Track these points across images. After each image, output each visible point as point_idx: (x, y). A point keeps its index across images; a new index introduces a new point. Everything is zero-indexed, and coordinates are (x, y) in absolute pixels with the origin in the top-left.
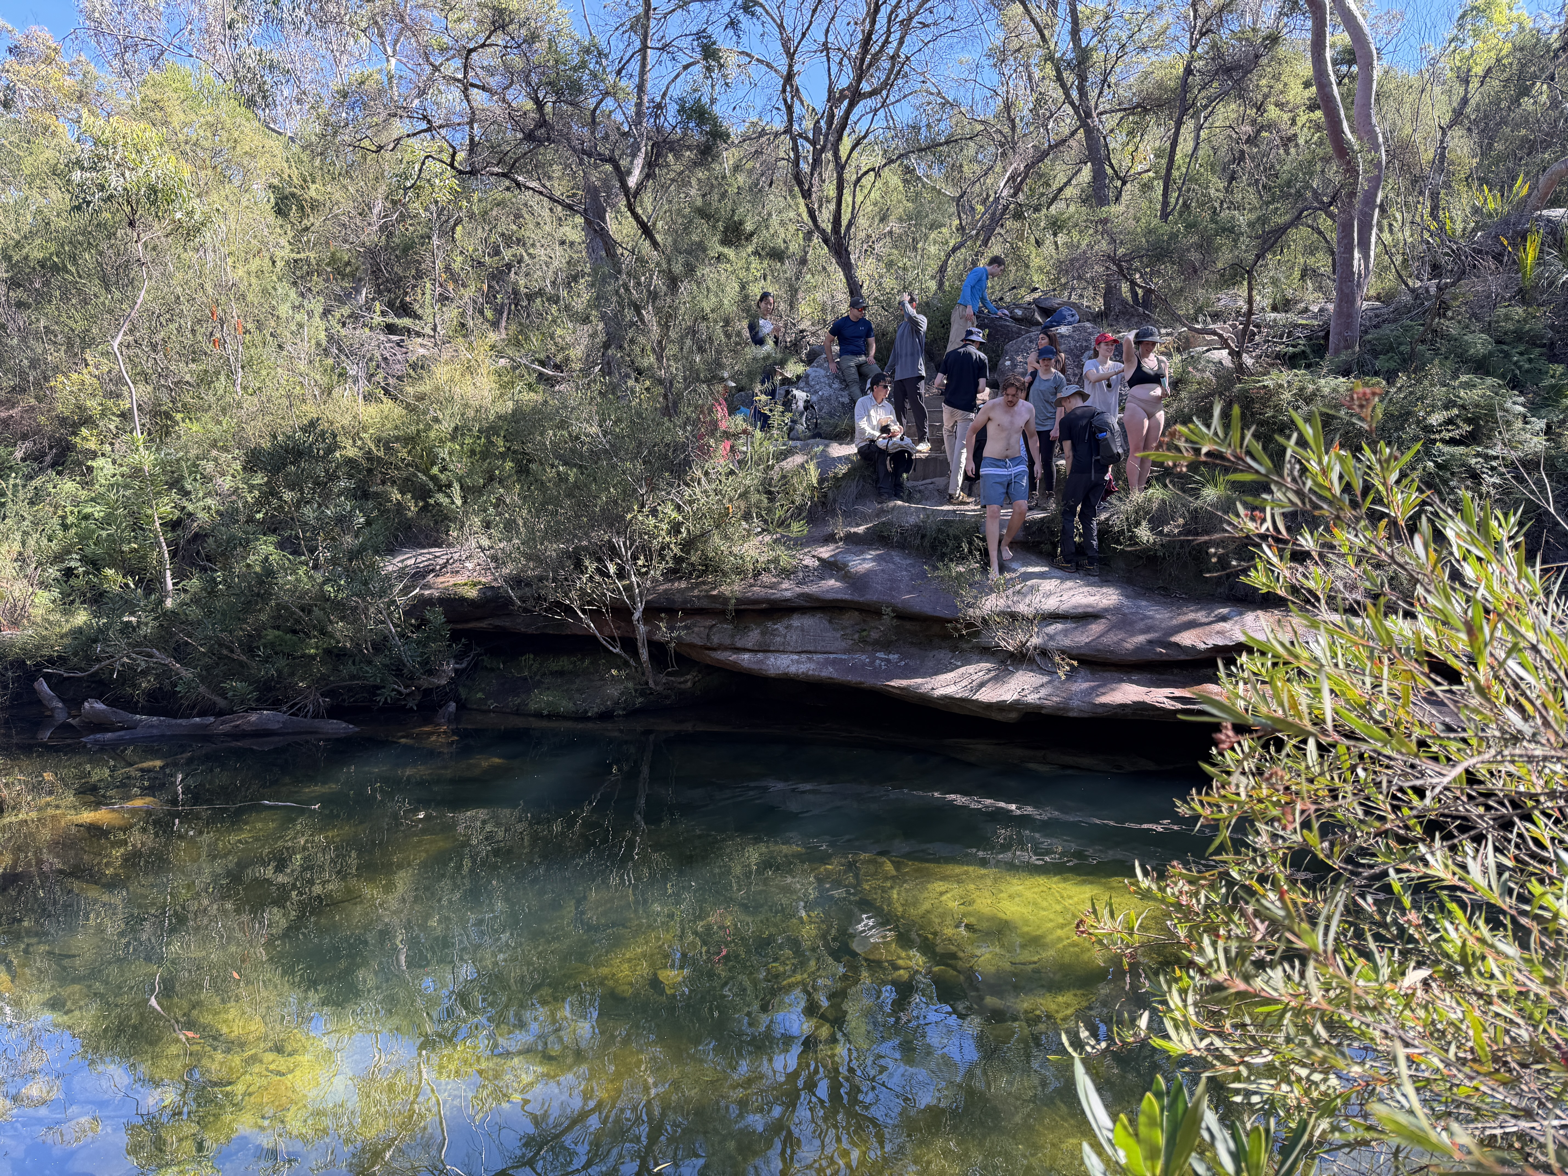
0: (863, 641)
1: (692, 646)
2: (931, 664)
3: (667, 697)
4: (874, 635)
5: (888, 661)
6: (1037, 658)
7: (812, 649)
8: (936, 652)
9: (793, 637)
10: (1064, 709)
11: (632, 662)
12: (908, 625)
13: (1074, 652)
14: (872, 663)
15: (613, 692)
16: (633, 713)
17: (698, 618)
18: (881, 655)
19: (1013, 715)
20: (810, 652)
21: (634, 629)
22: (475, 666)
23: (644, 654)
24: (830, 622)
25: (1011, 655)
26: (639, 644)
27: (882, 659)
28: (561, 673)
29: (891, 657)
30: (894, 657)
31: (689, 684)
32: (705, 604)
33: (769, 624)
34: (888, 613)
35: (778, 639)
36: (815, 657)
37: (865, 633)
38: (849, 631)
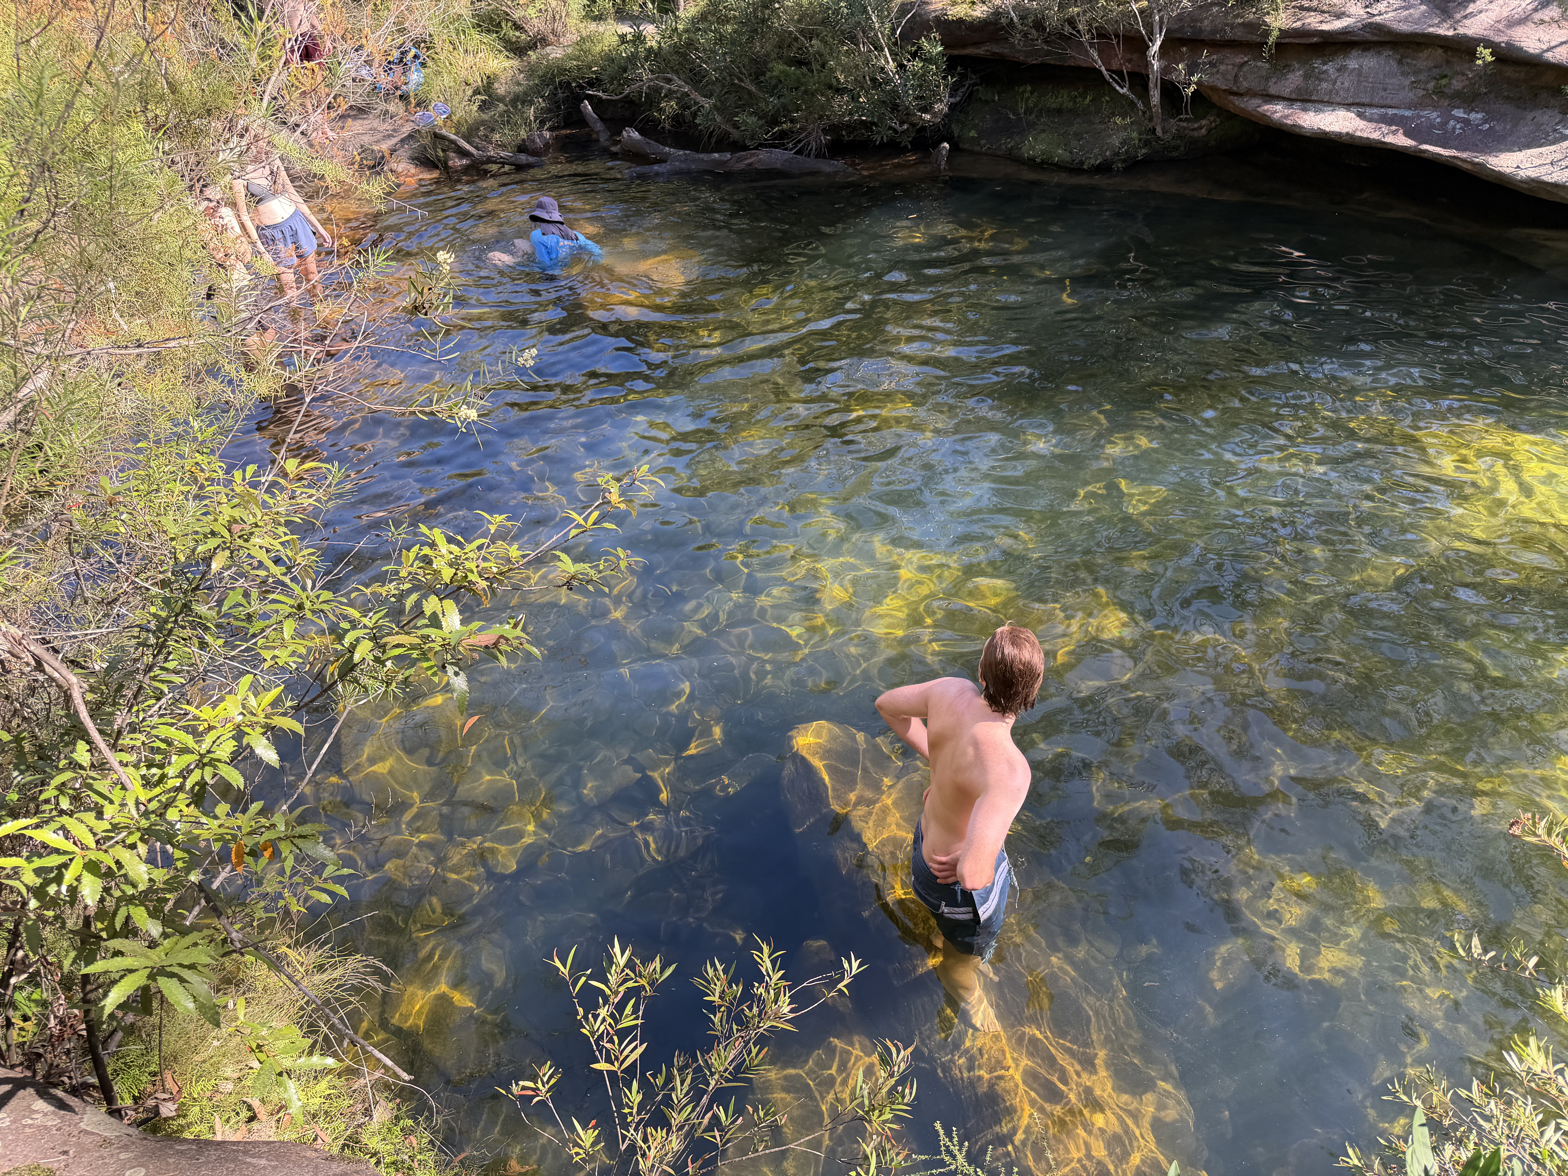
0: (1439, 92)
1: (1214, 88)
2: (1525, 130)
3: (1176, 148)
4: (1457, 84)
5: (1467, 122)
7: (1367, 100)
8: (1537, 113)
9: (1346, 82)
11: (1140, 105)
12: (1509, 72)
14: (1444, 124)
15: (1115, 141)
16: (1134, 166)
17: (1227, 53)
18: (1459, 113)
20: (1363, 105)
21: (1147, 65)
22: (970, 97)
23: (1155, 96)
24: (1400, 62)
26: (1151, 85)
27: (1458, 120)
28: (1059, 111)
29: (1473, 116)
30: (1476, 117)
31: (1204, 131)
32: (1240, 34)
33: (1317, 64)
34: (1486, 54)
35: (1324, 85)
36: (1369, 111)
37: (1444, 82)
38: (1422, 77)
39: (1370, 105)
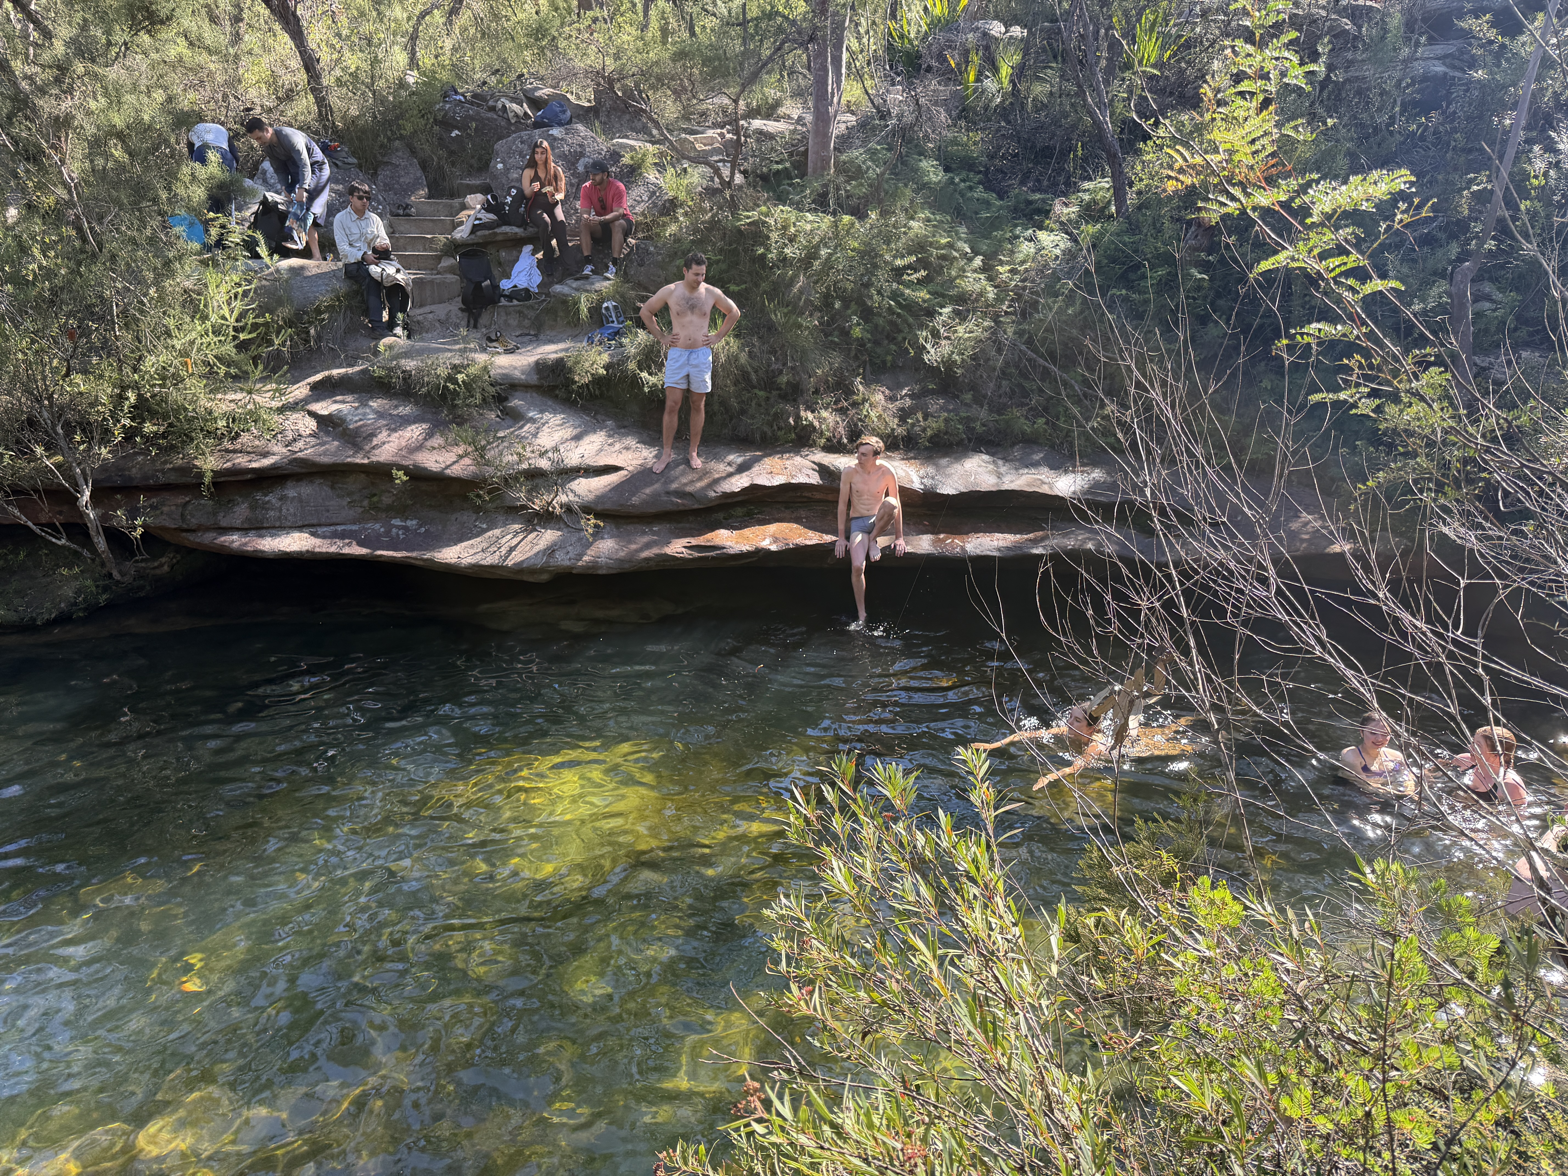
0: (374, 507)
1: (163, 528)
2: (454, 528)
3: (140, 587)
4: (387, 500)
5: (406, 528)
6: (564, 516)
7: (315, 522)
8: (457, 515)
9: (290, 508)
10: (593, 567)
11: (86, 553)
12: (424, 488)
13: (599, 508)
14: (388, 533)
15: (66, 592)
16: (97, 613)
17: (166, 496)
18: (397, 522)
19: (545, 577)
20: (313, 526)
21: (82, 516)
23: (101, 543)
24: (332, 487)
25: (537, 514)
26: (93, 533)
27: (399, 527)
29: (409, 523)
30: (412, 523)
31: (166, 568)
32: (173, 478)
33: (259, 496)
34: (400, 476)
35: (272, 513)
36: (320, 530)
37: (375, 499)
38: (356, 497)
39: (320, 525)
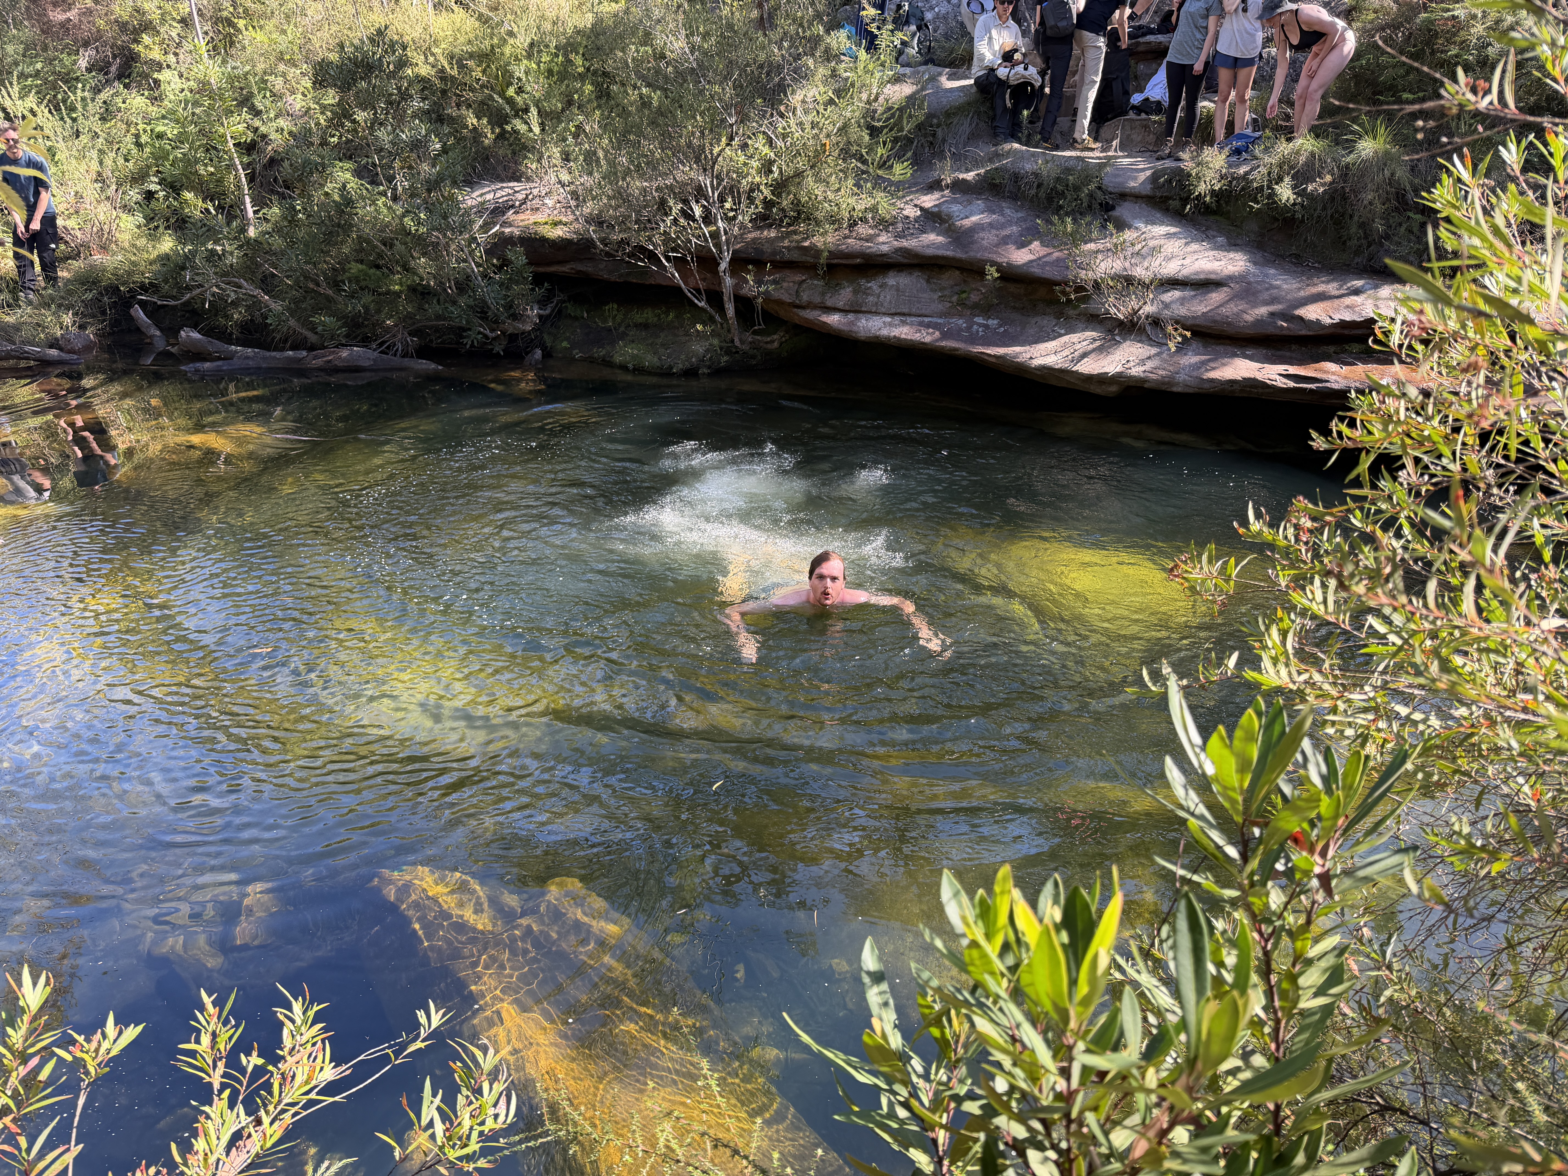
0: (962, 303)
1: (780, 302)
2: (1032, 331)
3: (753, 357)
4: (974, 297)
5: (986, 327)
6: (1148, 328)
7: (906, 311)
8: (1038, 319)
9: (887, 297)
10: (1169, 383)
11: (717, 317)
12: (1012, 288)
13: (1189, 322)
14: (969, 328)
15: (698, 348)
16: (718, 372)
17: (787, 272)
18: (979, 320)
19: (1114, 389)
20: (904, 314)
21: (719, 281)
22: (559, 314)
23: (730, 309)
24: (928, 281)
25: (1120, 324)
26: (726, 298)
27: (980, 325)
28: (645, 326)
29: (990, 322)
30: (993, 322)
31: (776, 345)
32: (795, 256)
33: (863, 282)
34: (992, 273)
35: (871, 298)
36: (909, 319)
37: (964, 296)
38: (946, 293)
39: (910, 315)
